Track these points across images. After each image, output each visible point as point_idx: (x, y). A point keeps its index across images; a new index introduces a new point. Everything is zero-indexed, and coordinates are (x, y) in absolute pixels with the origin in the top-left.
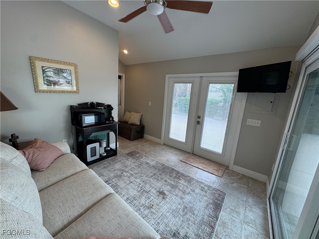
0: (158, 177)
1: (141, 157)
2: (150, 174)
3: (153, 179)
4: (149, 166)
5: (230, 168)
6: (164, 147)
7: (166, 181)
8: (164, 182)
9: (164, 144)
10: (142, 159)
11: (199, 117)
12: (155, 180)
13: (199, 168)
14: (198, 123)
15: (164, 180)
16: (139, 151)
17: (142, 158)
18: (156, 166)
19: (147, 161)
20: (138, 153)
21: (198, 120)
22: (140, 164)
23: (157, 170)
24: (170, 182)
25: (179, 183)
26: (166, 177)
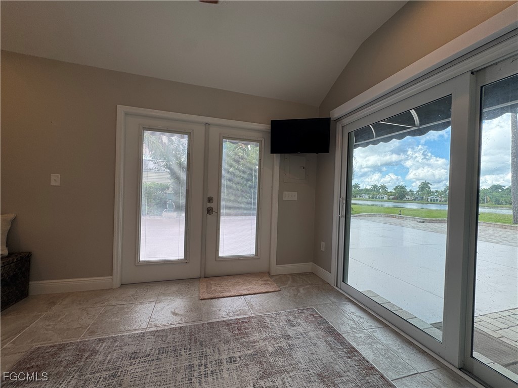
0: (206, 365)
1: (86, 355)
2: (179, 377)
3: (200, 382)
4: (150, 358)
5: (272, 273)
6: (131, 291)
7: (231, 360)
8: (233, 366)
9: (123, 285)
10: (100, 358)
11: (210, 200)
12: (210, 379)
13: (244, 295)
14: (210, 211)
15: (225, 362)
16: (58, 340)
17: (95, 352)
18: (165, 346)
19: (126, 349)
20: (62, 348)
21: (209, 205)
22: (113, 376)
23: (183, 353)
24: (239, 354)
25: (255, 342)
26: (219, 351)
